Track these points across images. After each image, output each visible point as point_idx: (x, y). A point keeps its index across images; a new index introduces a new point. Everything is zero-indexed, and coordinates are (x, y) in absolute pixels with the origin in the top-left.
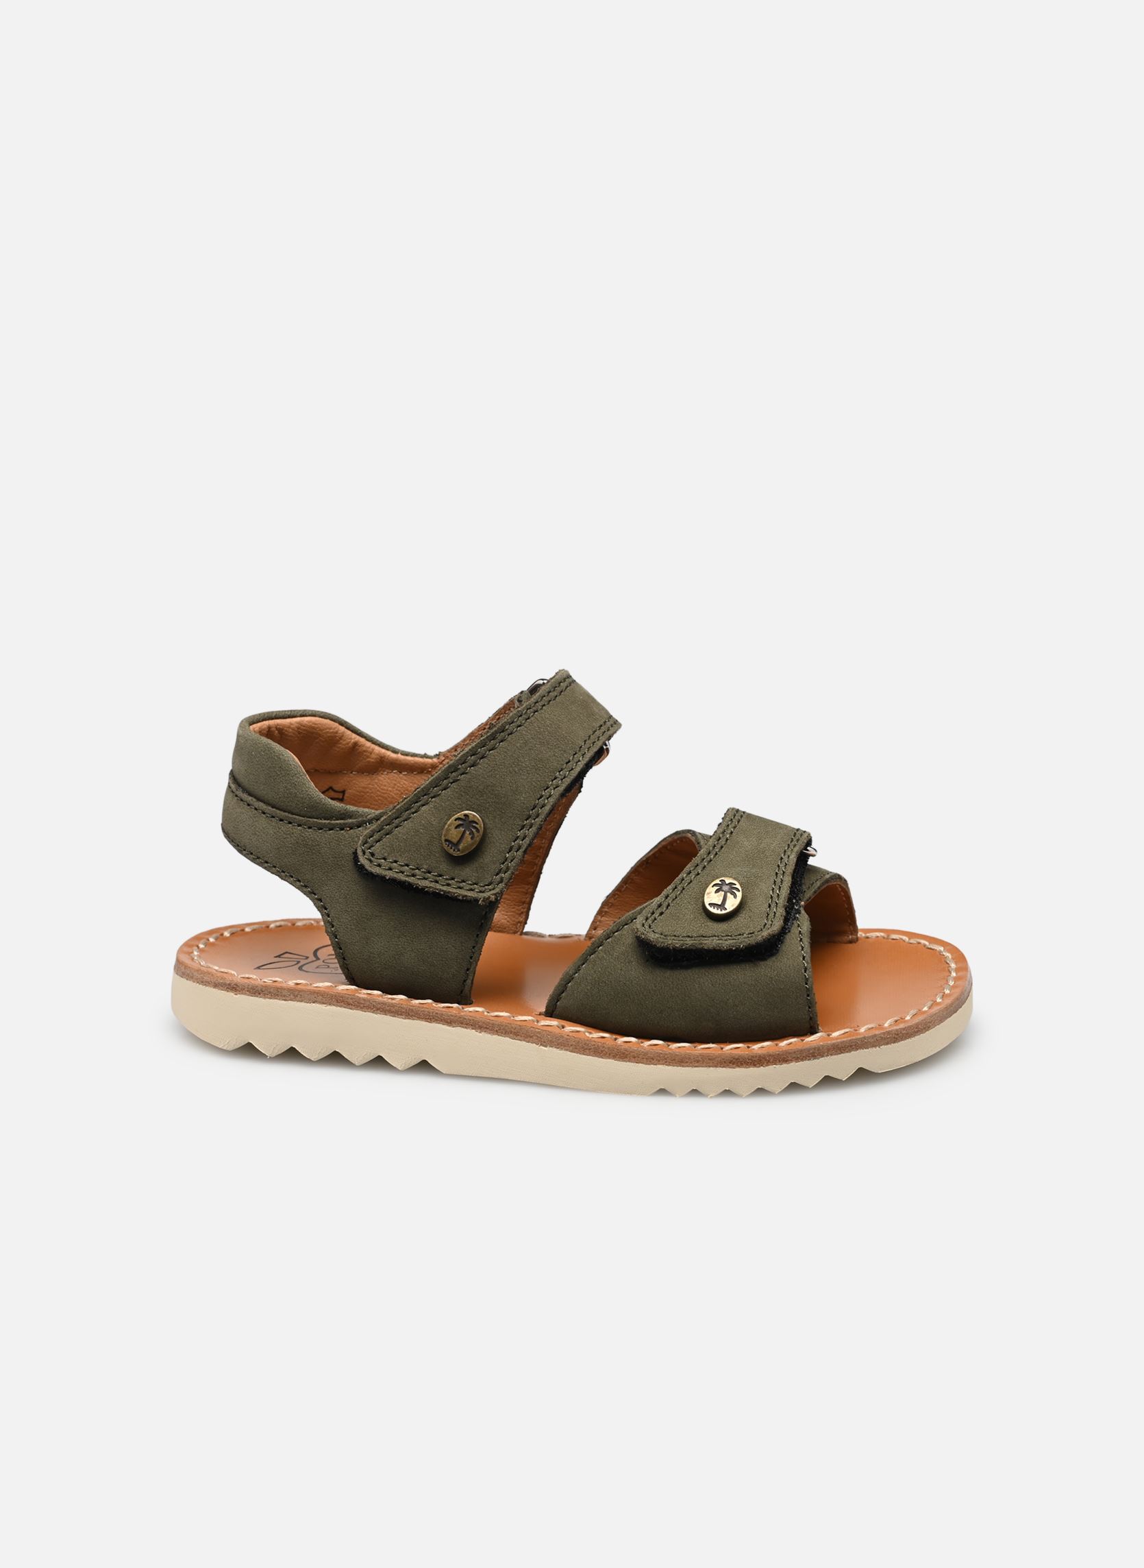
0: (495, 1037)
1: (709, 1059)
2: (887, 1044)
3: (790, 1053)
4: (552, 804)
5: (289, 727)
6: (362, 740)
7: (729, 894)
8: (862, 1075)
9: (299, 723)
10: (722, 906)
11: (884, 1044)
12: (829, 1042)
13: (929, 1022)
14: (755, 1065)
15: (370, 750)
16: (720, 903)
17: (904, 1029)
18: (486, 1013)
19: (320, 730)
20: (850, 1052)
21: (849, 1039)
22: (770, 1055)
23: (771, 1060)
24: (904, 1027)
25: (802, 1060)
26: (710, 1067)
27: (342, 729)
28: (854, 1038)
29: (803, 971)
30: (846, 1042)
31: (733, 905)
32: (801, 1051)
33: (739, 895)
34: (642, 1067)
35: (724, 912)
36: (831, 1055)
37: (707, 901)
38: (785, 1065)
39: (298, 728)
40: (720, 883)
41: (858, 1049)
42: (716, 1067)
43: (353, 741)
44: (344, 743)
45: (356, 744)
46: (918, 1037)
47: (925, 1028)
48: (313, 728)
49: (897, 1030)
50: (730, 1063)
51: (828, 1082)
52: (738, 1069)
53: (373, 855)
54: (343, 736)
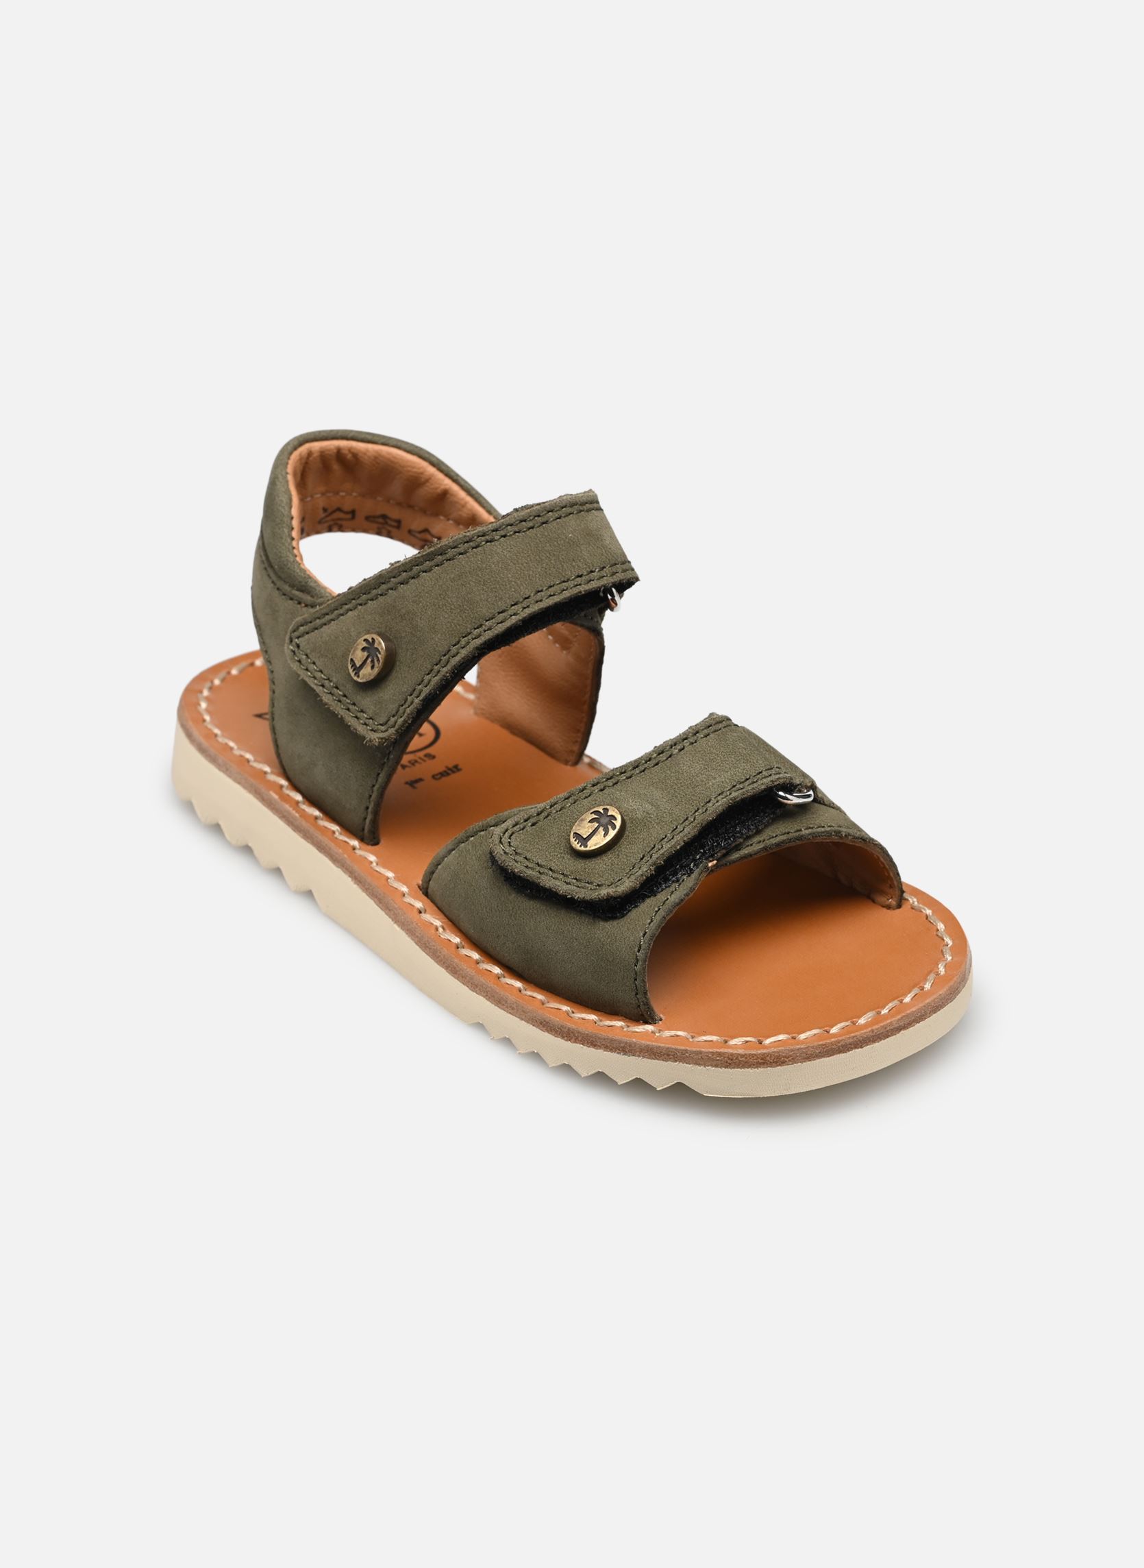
0: (364, 894)
1: (523, 1011)
2: (716, 1066)
3: (599, 1038)
4: (463, 656)
5: (365, 454)
6: (455, 488)
7: (601, 829)
8: (680, 1094)
9: (377, 452)
10: (584, 841)
11: (712, 1066)
12: (643, 1042)
13: (785, 1057)
14: (563, 1037)
15: (462, 502)
16: (585, 837)
17: (742, 1056)
18: (374, 864)
19: (403, 467)
20: (666, 1061)
21: (667, 1046)
22: (579, 1032)
23: (580, 1039)
24: (743, 1053)
25: (611, 1050)
26: (522, 1019)
27: (431, 470)
28: (673, 1047)
29: (636, 950)
30: (663, 1048)
31: (595, 845)
32: (612, 1040)
33: (612, 833)
34: (464, 990)
35: (583, 848)
36: (644, 1057)
37: (575, 829)
38: (592, 1050)
39: (376, 458)
40: (602, 811)
41: (676, 1061)
42: (528, 1022)
43: (443, 487)
44: (432, 487)
45: (445, 494)
46: (762, 1069)
47: (776, 1062)
48: (392, 462)
49: (732, 1054)
50: (541, 1023)
51: (639, 1087)
52: (546, 1034)
53: (298, 646)
54: (430, 479)
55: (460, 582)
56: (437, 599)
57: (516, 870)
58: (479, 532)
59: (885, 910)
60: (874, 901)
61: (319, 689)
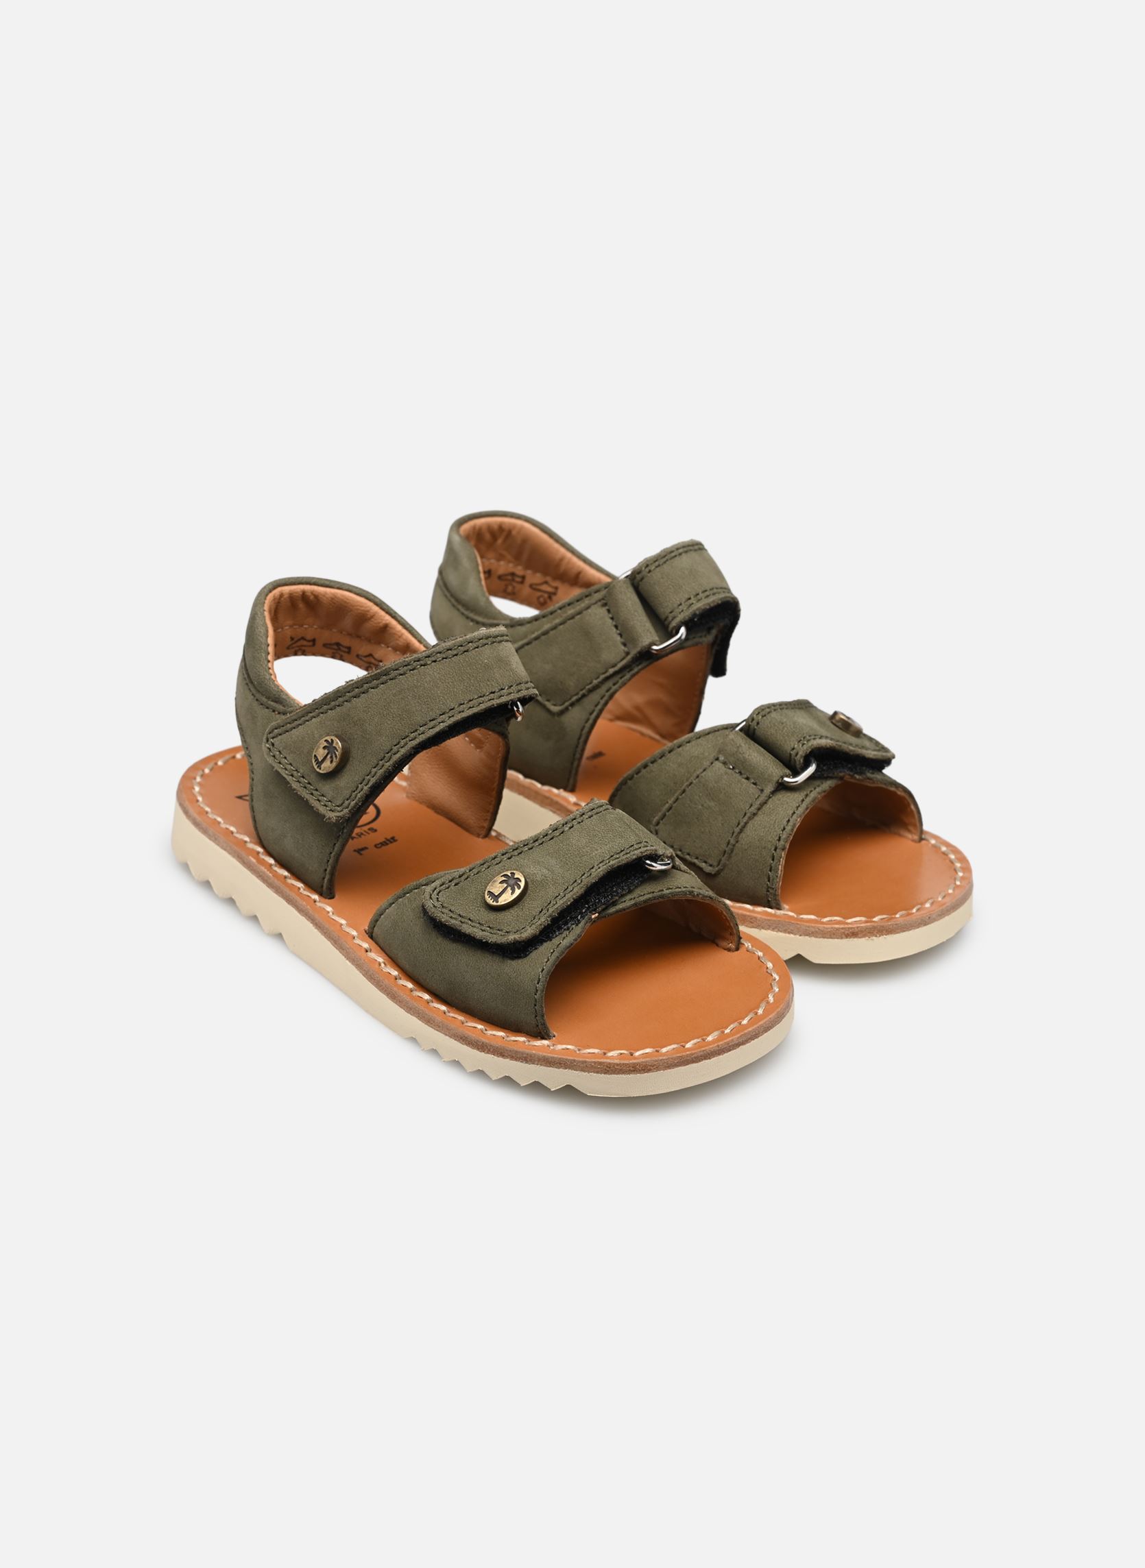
0: (323, 937)
1: (447, 1029)
2: (597, 1072)
3: (507, 1050)
4: (402, 754)
5: (324, 596)
6: (394, 622)
7: (509, 888)
8: (570, 1093)
9: (333, 594)
10: (496, 898)
11: (594, 1073)
12: (541, 1053)
13: (650, 1066)
14: (478, 1049)
15: (399, 634)
16: (496, 894)
17: (618, 1065)
18: (331, 913)
19: (353, 606)
20: (559, 1068)
21: (560, 1057)
22: (491, 1046)
23: (491, 1050)
24: (618, 1063)
25: (516, 1060)
26: (446, 1035)
27: (376, 608)
28: (564, 1057)
29: (536, 982)
30: (556, 1058)
31: (505, 900)
32: (516, 1052)
33: (518, 892)
34: (401, 1012)
35: (495, 904)
36: (541, 1065)
37: (489, 888)
38: (501, 1059)
39: (332, 599)
40: (510, 875)
41: (566, 1068)
42: (451, 1037)
43: (384, 622)
44: (376, 621)
45: (386, 627)
46: (634, 1075)
47: (644, 1070)
48: (345, 602)
49: (610, 1064)
50: (461, 1038)
51: (537, 1088)
52: (465, 1046)
53: (273, 745)
54: (374, 615)
55: (401, 696)
56: (382, 709)
57: (443, 920)
58: (415, 658)
59: (726, 952)
60: (717, 945)
61: (289, 778)
